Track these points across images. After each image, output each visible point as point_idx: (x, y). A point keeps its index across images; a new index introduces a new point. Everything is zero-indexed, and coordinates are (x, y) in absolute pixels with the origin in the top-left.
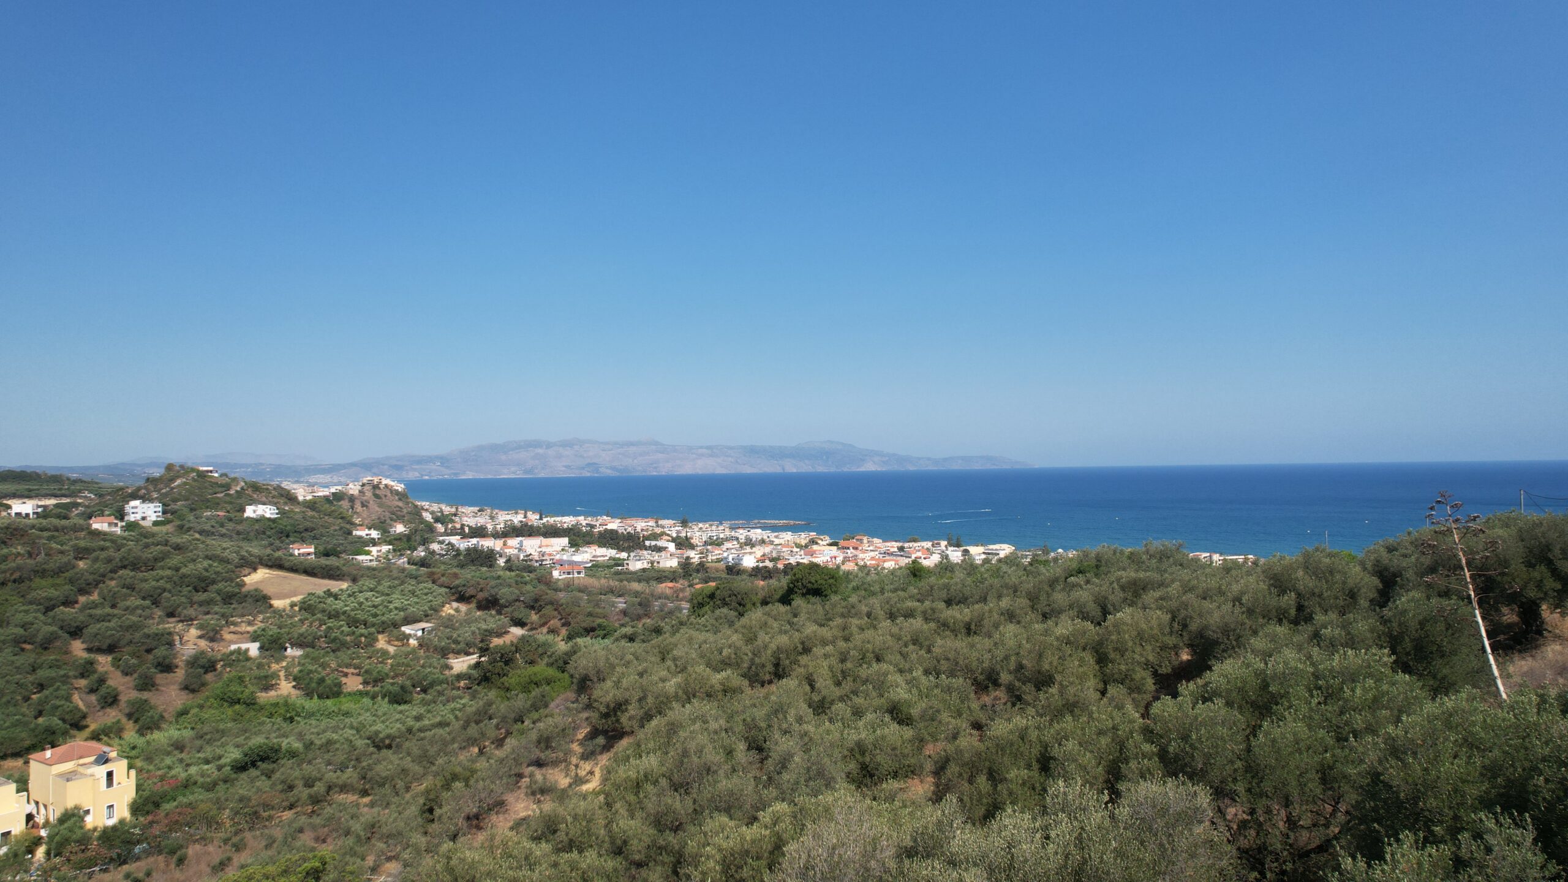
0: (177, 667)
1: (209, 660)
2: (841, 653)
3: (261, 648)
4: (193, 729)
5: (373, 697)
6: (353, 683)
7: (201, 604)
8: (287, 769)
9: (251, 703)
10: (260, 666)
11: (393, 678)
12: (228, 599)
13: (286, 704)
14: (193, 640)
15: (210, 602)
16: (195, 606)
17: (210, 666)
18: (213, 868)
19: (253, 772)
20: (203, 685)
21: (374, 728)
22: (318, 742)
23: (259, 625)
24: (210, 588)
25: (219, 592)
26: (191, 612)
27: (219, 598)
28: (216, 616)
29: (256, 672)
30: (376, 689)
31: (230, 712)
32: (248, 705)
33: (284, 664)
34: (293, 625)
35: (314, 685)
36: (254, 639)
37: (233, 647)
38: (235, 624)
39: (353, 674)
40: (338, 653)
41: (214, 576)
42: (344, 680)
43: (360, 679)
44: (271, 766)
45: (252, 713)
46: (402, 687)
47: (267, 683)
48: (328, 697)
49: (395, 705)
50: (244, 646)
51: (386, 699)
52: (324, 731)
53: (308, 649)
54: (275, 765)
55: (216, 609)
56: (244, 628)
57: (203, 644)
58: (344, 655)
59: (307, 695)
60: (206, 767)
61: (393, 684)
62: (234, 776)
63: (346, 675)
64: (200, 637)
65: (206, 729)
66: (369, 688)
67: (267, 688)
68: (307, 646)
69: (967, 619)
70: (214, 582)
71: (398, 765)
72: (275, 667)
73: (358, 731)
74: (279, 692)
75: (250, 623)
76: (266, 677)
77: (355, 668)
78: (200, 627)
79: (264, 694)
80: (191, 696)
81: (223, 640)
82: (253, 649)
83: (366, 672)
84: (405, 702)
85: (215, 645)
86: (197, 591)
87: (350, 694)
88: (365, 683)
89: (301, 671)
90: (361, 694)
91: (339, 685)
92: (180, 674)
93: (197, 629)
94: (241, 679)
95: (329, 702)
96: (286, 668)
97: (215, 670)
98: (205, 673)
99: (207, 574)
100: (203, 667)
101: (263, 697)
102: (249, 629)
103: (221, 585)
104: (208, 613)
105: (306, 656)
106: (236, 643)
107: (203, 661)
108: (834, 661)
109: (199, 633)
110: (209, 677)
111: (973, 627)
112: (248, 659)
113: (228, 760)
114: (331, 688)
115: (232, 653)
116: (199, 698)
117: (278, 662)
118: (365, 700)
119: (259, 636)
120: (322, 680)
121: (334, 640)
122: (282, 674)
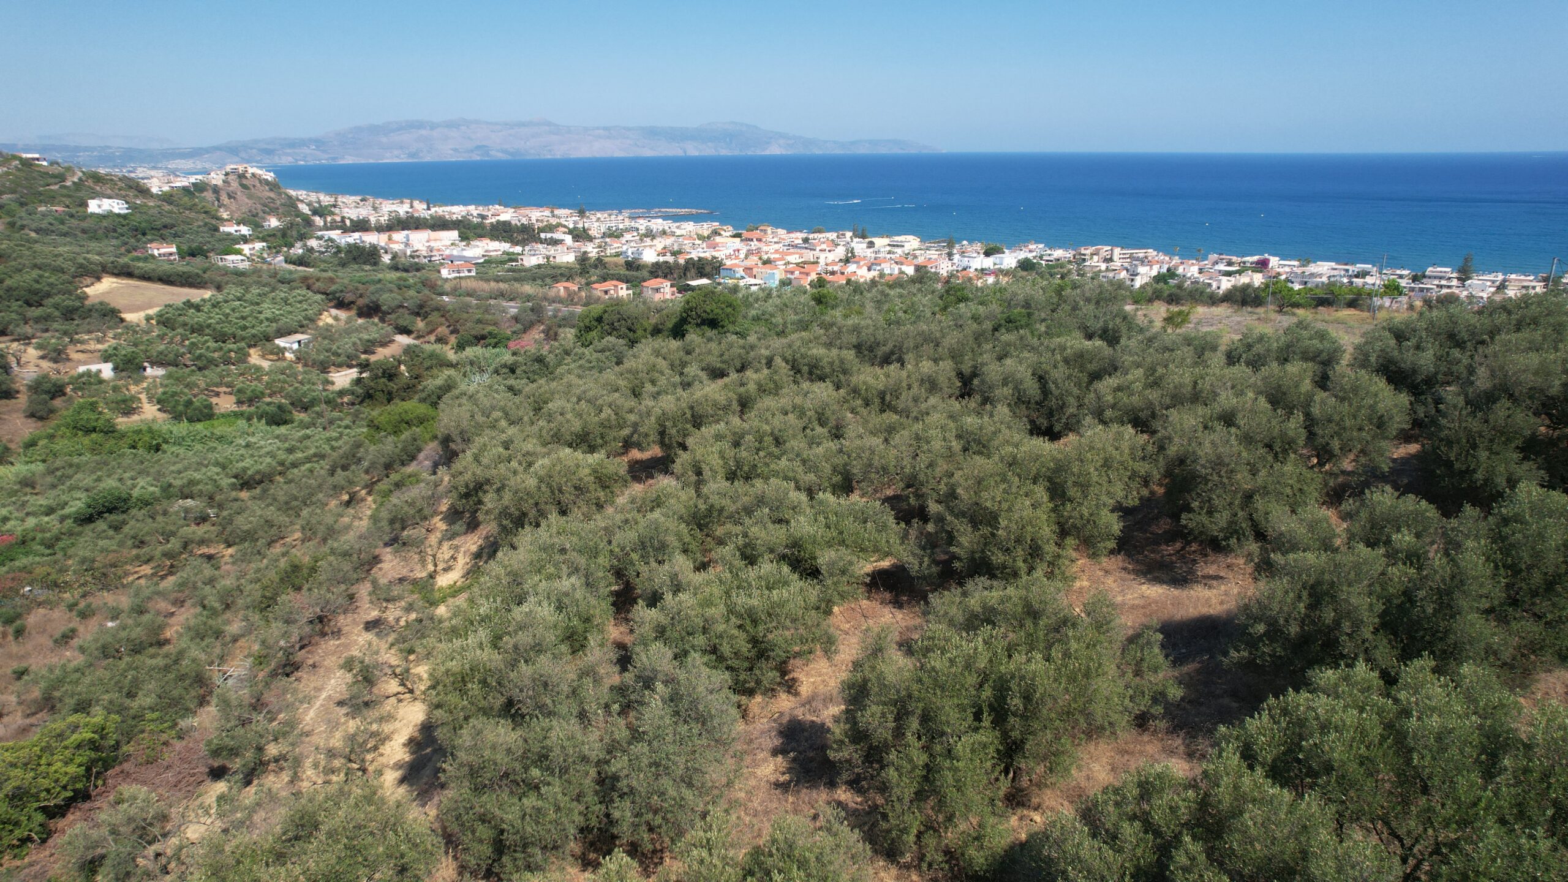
0: (18, 392)
1: (55, 385)
2: (734, 434)
3: (115, 369)
4: (44, 461)
5: (249, 419)
6: (225, 403)
7: (37, 320)
8: (136, 522)
9: (110, 431)
10: (115, 389)
11: (270, 396)
12: (69, 314)
13: (150, 430)
14: (34, 361)
15: (47, 318)
16: (31, 323)
17: (58, 391)
18: (56, 641)
19: (101, 525)
20: (52, 411)
21: (241, 465)
22: (178, 483)
23: (111, 343)
24: (45, 302)
25: (56, 306)
26: (28, 330)
27: (57, 313)
28: (57, 334)
29: (110, 394)
30: (253, 409)
31: (86, 441)
32: (106, 433)
33: (145, 385)
34: (150, 342)
35: (180, 408)
36: (106, 359)
37: (82, 369)
38: (82, 342)
39: (225, 393)
40: (206, 372)
41: (47, 288)
42: (214, 400)
43: (233, 399)
44: (121, 517)
45: (112, 442)
46: (280, 407)
47: (128, 407)
48: (199, 420)
49: (274, 427)
50: (94, 368)
51: (264, 421)
52: (186, 469)
53: (171, 368)
54: (124, 516)
55: (55, 325)
56: (93, 346)
57: (46, 365)
58: (212, 374)
59: (175, 418)
60: (46, 519)
61: (269, 404)
62: (78, 529)
63: (217, 394)
64: (42, 357)
65: (58, 463)
66: (245, 408)
67: (129, 412)
68: (169, 364)
69: (881, 387)
70: (48, 295)
71: (261, 516)
72: (134, 389)
73: (224, 467)
74: (143, 417)
75: (99, 341)
76: (124, 401)
77: (228, 387)
78: (39, 347)
79: (125, 419)
80: (40, 424)
81: (69, 360)
82: (107, 371)
83: (240, 391)
84: (285, 422)
85: (60, 366)
86: (30, 305)
87: (223, 416)
88: (240, 402)
89: (164, 393)
90: (237, 415)
91: (210, 407)
92: (23, 400)
93: (36, 348)
94: (93, 406)
95: (199, 426)
96: (148, 390)
97: (64, 394)
98: (52, 399)
99: (37, 286)
100: (48, 392)
101: (122, 422)
102: (100, 347)
103: (57, 299)
104: (47, 330)
105: (169, 376)
106: (85, 363)
107: (47, 386)
108: (725, 445)
109: (41, 353)
110: (58, 402)
111: (888, 398)
112: (101, 382)
113: (73, 509)
114: (201, 411)
115: (81, 375)
116: (49, 427)
117: (137, 382)
118: (239, 422)
119: (110, 356)
120: (189, 403)
121: (199, 357)
122: (143, 397)
